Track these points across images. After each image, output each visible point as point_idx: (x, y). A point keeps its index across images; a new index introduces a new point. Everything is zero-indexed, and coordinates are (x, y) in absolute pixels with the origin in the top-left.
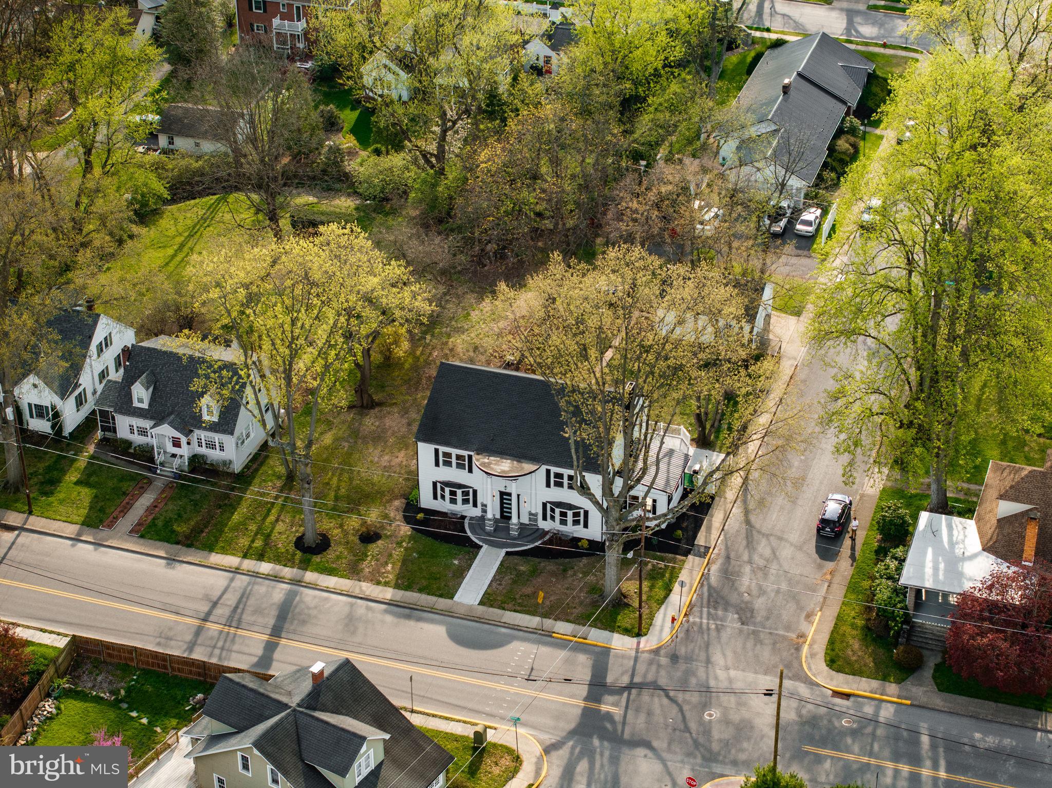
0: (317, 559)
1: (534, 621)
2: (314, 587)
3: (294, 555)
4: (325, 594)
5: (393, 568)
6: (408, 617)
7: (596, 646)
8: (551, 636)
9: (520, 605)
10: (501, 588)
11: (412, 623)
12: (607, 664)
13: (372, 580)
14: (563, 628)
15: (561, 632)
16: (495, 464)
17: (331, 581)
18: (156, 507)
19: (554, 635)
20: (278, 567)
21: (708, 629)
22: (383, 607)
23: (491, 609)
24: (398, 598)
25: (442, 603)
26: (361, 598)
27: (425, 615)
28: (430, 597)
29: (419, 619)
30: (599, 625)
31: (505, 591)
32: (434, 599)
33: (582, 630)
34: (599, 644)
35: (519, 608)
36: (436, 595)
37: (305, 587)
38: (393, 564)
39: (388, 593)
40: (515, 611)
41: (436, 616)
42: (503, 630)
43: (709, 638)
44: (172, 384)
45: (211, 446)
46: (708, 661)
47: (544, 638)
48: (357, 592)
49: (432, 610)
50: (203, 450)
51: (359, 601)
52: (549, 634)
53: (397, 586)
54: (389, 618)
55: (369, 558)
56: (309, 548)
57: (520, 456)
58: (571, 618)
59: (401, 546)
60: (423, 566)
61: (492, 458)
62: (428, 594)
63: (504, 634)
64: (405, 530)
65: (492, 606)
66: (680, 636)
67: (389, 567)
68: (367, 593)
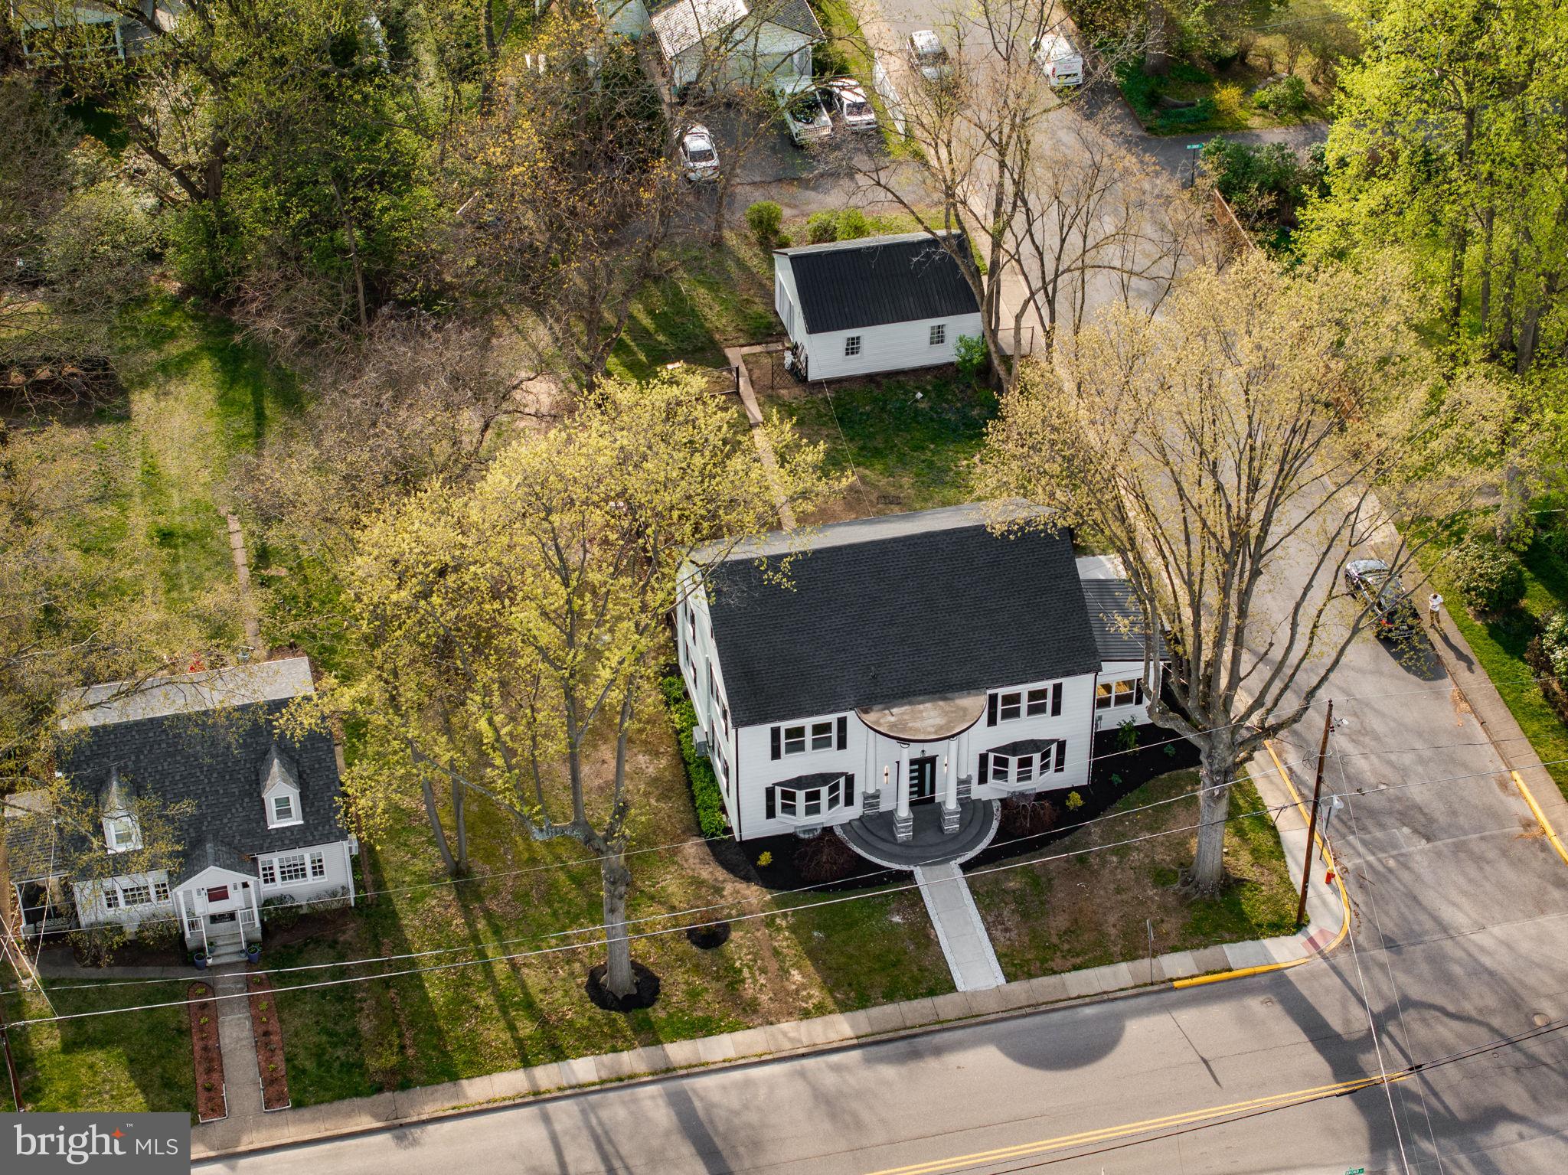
0: (658, 1013)
1: (1120, 974)
2: (703, 1069)
3: (612, 1023)
4: (737, 1075)
5: (804, 975)
6: (916, 1055)
7: (1254, 975)
8: (1173, 989)
9: (1073, 953)
10: (1013, 935)
11: (932, 1064)
12: (1303, 999)
13: (790, 1014)
14: (1178, 964)
15: (1180, 974)
16: (914, 719)
17: (722, 1046)
18: (266, 1034)
19: (1177, 984)
20: (608, 1058)
21: (1390, 870)
22: (856, 1054)
23: (1035, 982)
24: (865, 1029)
25: (944, 1005)
26: (804, 1056)
27: (938, 1039)
28: (916, 1003)
29: (938, 1051)
30: (1227, 936)
31: (1026, 939)
32: (927, 1002)
33: (1209, 954)
34: (1259, 969)
35: (1078, 961)
36: (923, 996)
37: (688, 1076)
38: (795, 965)
39: (841, 1026)
40: (1076, 968)
41: (959, 1034)
42: (1089, 1011)
43: (1405, 886)
44: (174, 783)
45: (294, 872)
46: (1444, 928)
47: (1164, 996)
48: (787, 1048)
49: (943, 1025)
50: (279, 887)
51: (805, 1062)
52: (1167, 985)
53: (844, 1007)
54: (889, 1072)
55: (746, 973)
56: (627, 997)
57: (941, 688)
58: (1173, 940)
59: (779, 929)
60: (851, 950)
61: (895, 711)
62: (909, 999)
63: (1097, 1019)
64: (754, 895)
65: (1030, 976)
66: (1359, 899)
67: (796, 976)
68: (806, 1041)
